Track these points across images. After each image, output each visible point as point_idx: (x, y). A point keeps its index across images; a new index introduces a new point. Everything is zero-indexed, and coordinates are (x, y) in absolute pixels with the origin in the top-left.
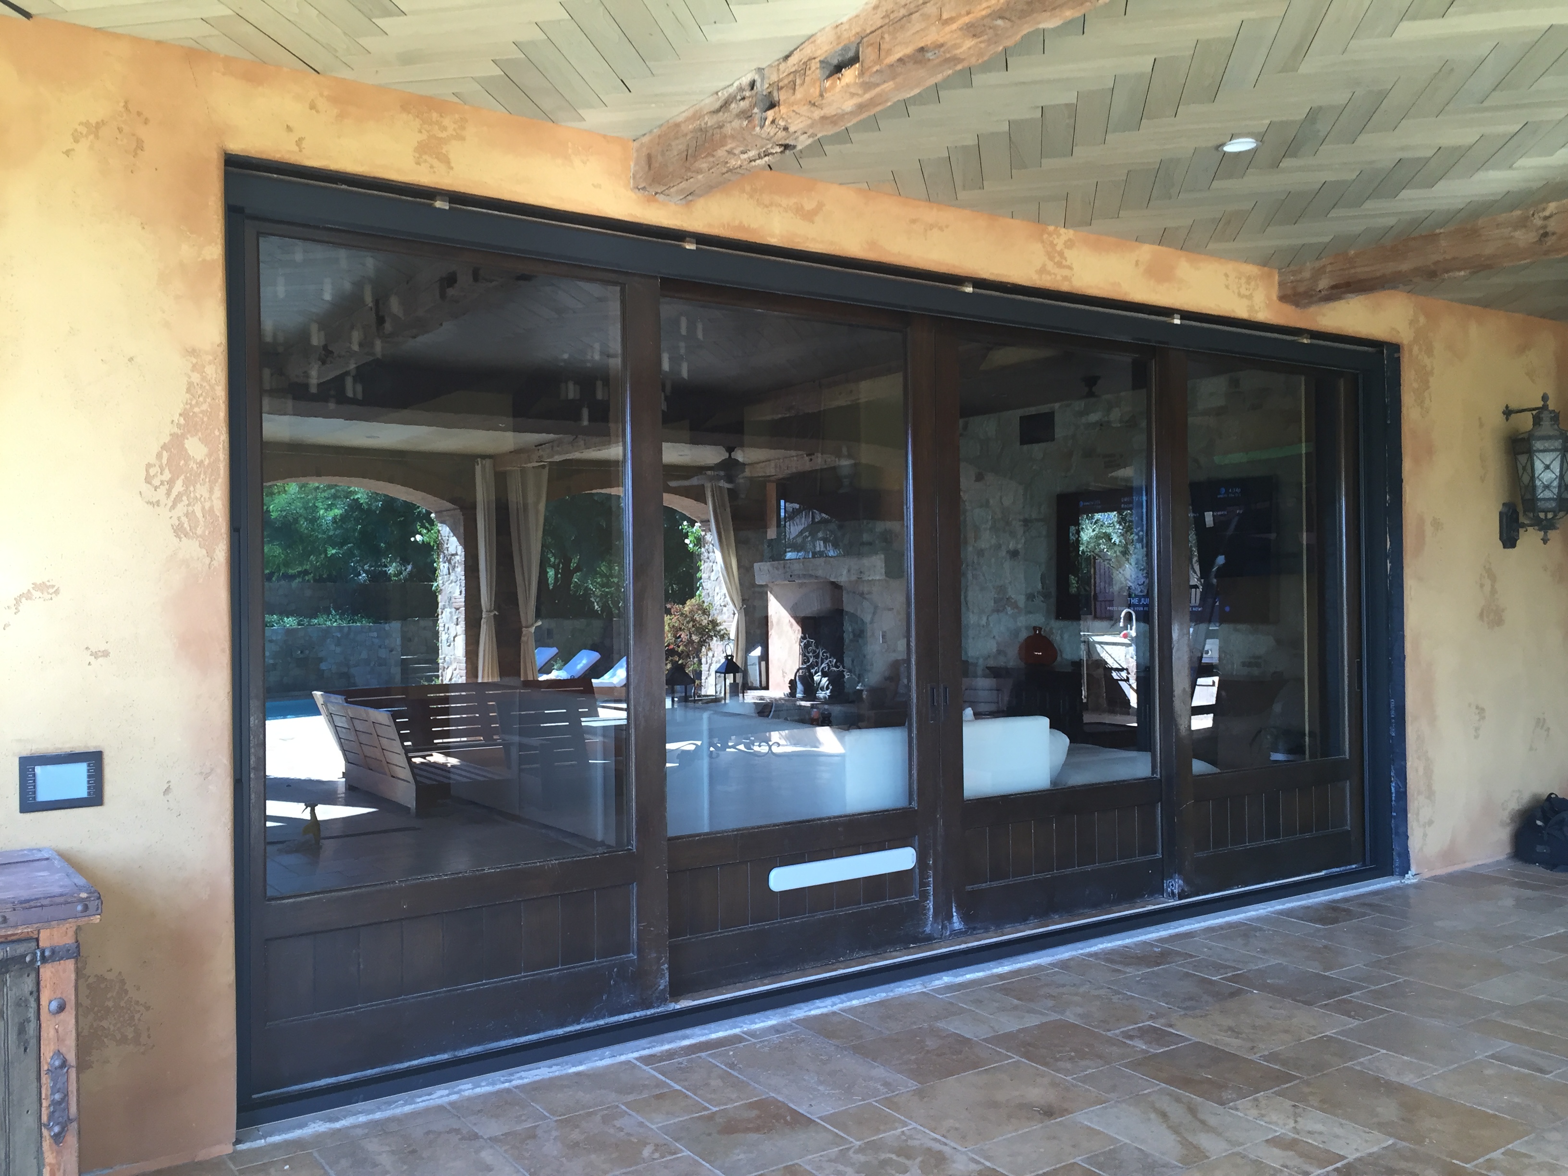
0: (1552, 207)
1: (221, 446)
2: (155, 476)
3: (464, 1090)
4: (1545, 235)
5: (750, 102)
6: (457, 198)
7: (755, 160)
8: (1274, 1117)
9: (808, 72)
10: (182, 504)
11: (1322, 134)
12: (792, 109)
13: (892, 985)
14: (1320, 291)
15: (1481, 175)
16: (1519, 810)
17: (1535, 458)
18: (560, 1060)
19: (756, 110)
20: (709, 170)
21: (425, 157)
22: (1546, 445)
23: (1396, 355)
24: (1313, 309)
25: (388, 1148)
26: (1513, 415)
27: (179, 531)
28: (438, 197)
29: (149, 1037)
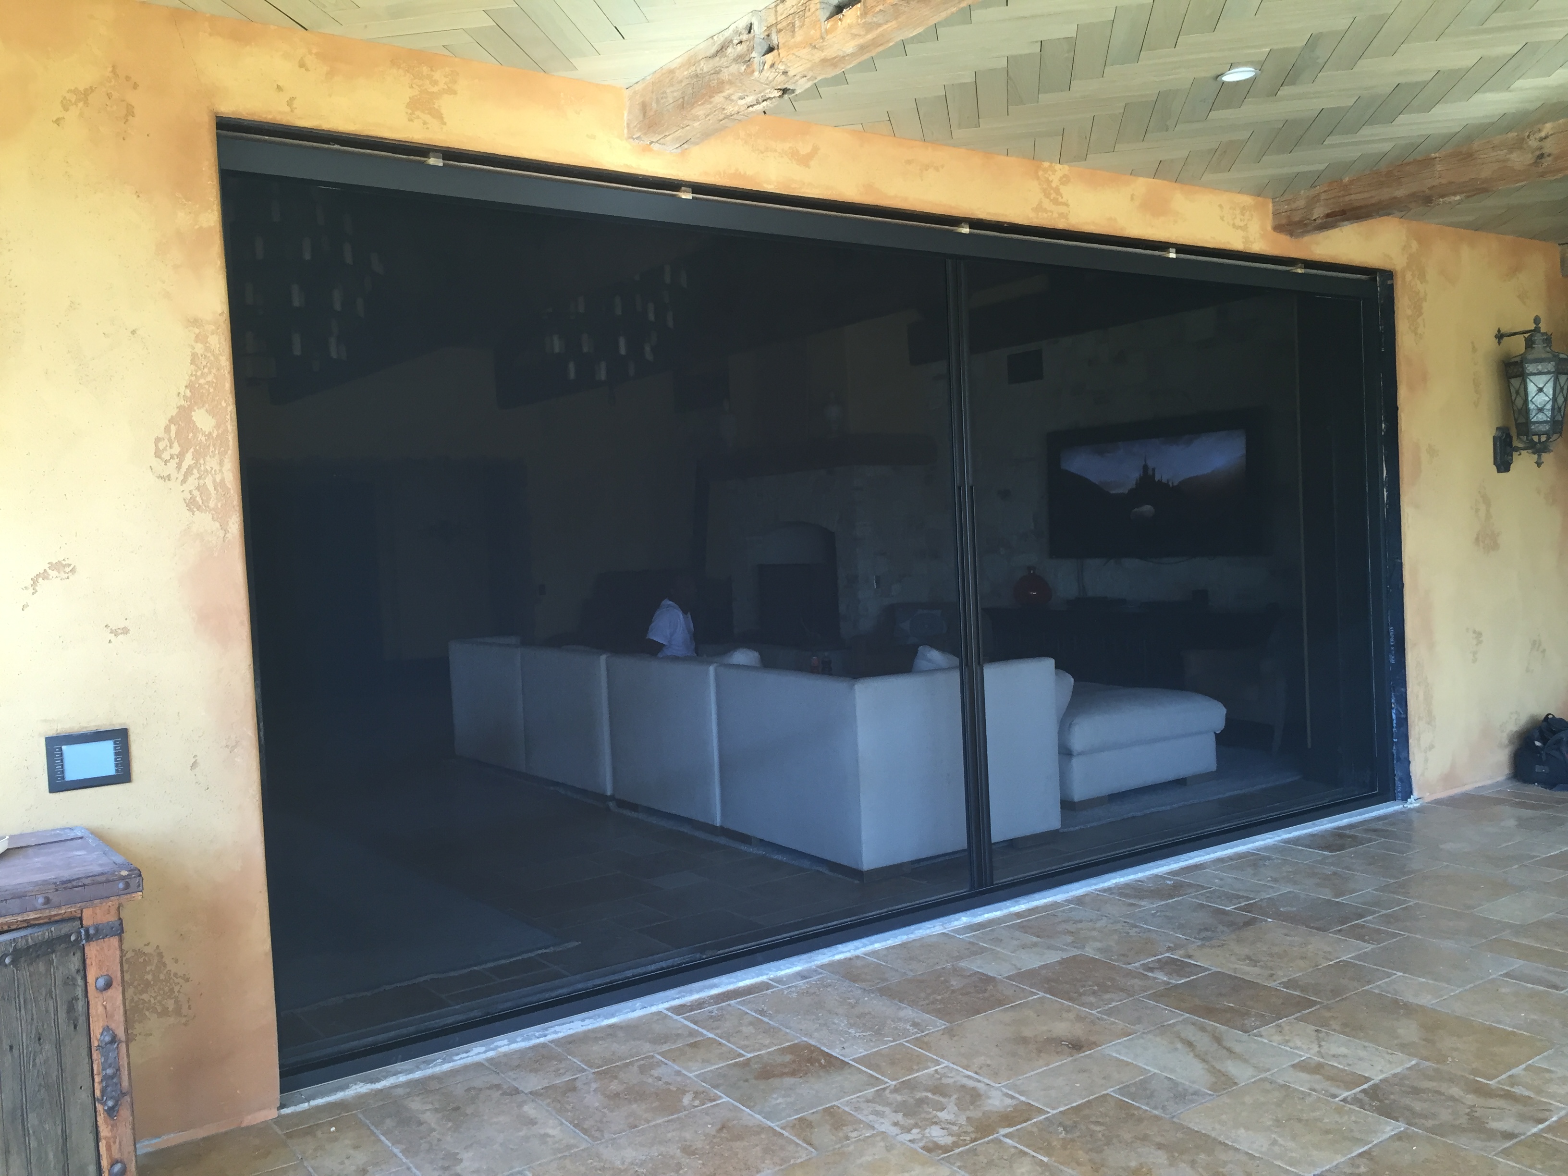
0: (1548, 128)
1: (228, 417)
2: (165, 449)
3: (501, 1047)
4: (1541, 156)
5: (748, 46)
6: (450, 154)
7: (752, 106)
8: (1299, 1043)
9: (808, 14)
10: (193, 477)
11: (1321, 61)
12: (792, 52)
13: (913, 927)
14: (1315, 220)
15: (1478, 98)
16: (1516, 732)
17: (1528, 380)
18: (592, 1013)
19: (754, 54)
20: (706, 118)
21: (418, 113)
22: (1540, 367)
23: (1389, 282)
24: (1307, 239)
25: (430, 1106)
26: (1505, 339)
27: (191, 504)
28: (431, 154)
29: (189, 1007)
